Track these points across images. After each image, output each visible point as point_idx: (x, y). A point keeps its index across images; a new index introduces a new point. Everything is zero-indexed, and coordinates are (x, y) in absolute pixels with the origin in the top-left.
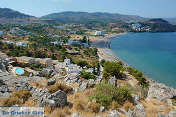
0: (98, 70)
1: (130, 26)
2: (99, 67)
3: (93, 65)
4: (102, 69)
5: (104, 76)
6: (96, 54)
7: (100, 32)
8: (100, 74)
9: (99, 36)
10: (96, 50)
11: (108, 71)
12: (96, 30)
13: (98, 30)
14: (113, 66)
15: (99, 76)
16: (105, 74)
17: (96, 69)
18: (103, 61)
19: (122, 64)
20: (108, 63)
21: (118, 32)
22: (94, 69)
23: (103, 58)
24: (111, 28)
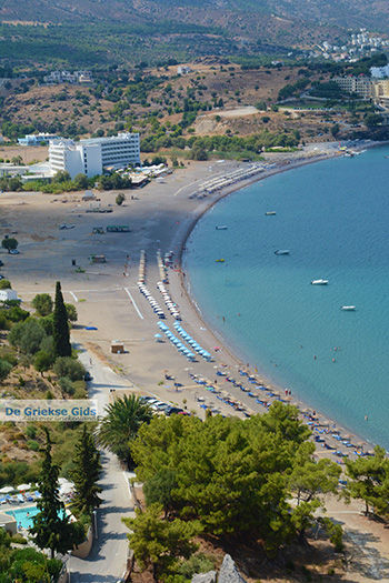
0: (89, 496)
1: (352, 83)
2: (89, 473)
3: (33, 459)
4: (121, 486)
5: (142, 554)
6: (65, 348)
7: (86, 151)
8: (100, 539)
9: (85, 184)
10: (62, 318)
11: (174, 506)
12: (56, 129)
13: (74, 133)
14: (223, 455)
15: (93, 555)
16: (148, 533)
17: (66, 487)
18: (130, 415)
19: (294, 434)
20: (178, 431)
21: (251, 151)
22: (50, 494)
23: (127, 389)
24: (191, 109)
